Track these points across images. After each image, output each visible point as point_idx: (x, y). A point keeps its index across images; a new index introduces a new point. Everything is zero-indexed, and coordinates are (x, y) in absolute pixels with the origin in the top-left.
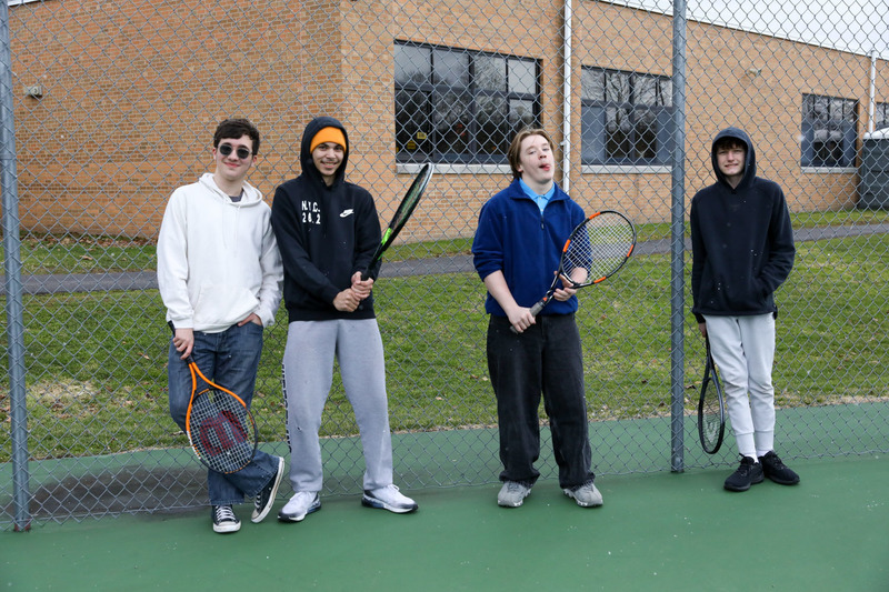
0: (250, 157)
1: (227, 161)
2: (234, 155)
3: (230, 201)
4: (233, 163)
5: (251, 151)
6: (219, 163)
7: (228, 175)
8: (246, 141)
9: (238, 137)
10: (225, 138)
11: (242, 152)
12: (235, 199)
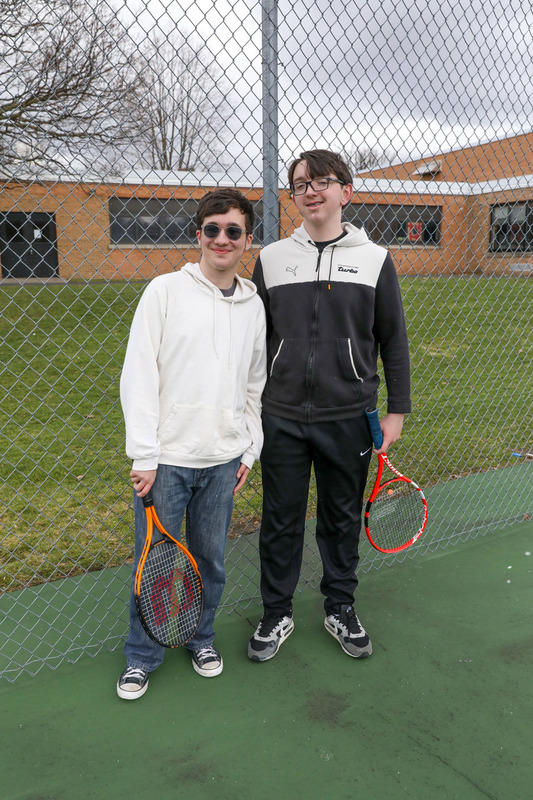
0: (243, 237)
1: (214, 246)
2: (222, 238)
3: (222, 296)
4: (221, 248)
5: (244, 229)
6: (205, 250)
7: (219, 266)
8: (235, 217)
9: (224, 212)
10: (209, 214)
11: (233, 232)
12: (227, 293)
